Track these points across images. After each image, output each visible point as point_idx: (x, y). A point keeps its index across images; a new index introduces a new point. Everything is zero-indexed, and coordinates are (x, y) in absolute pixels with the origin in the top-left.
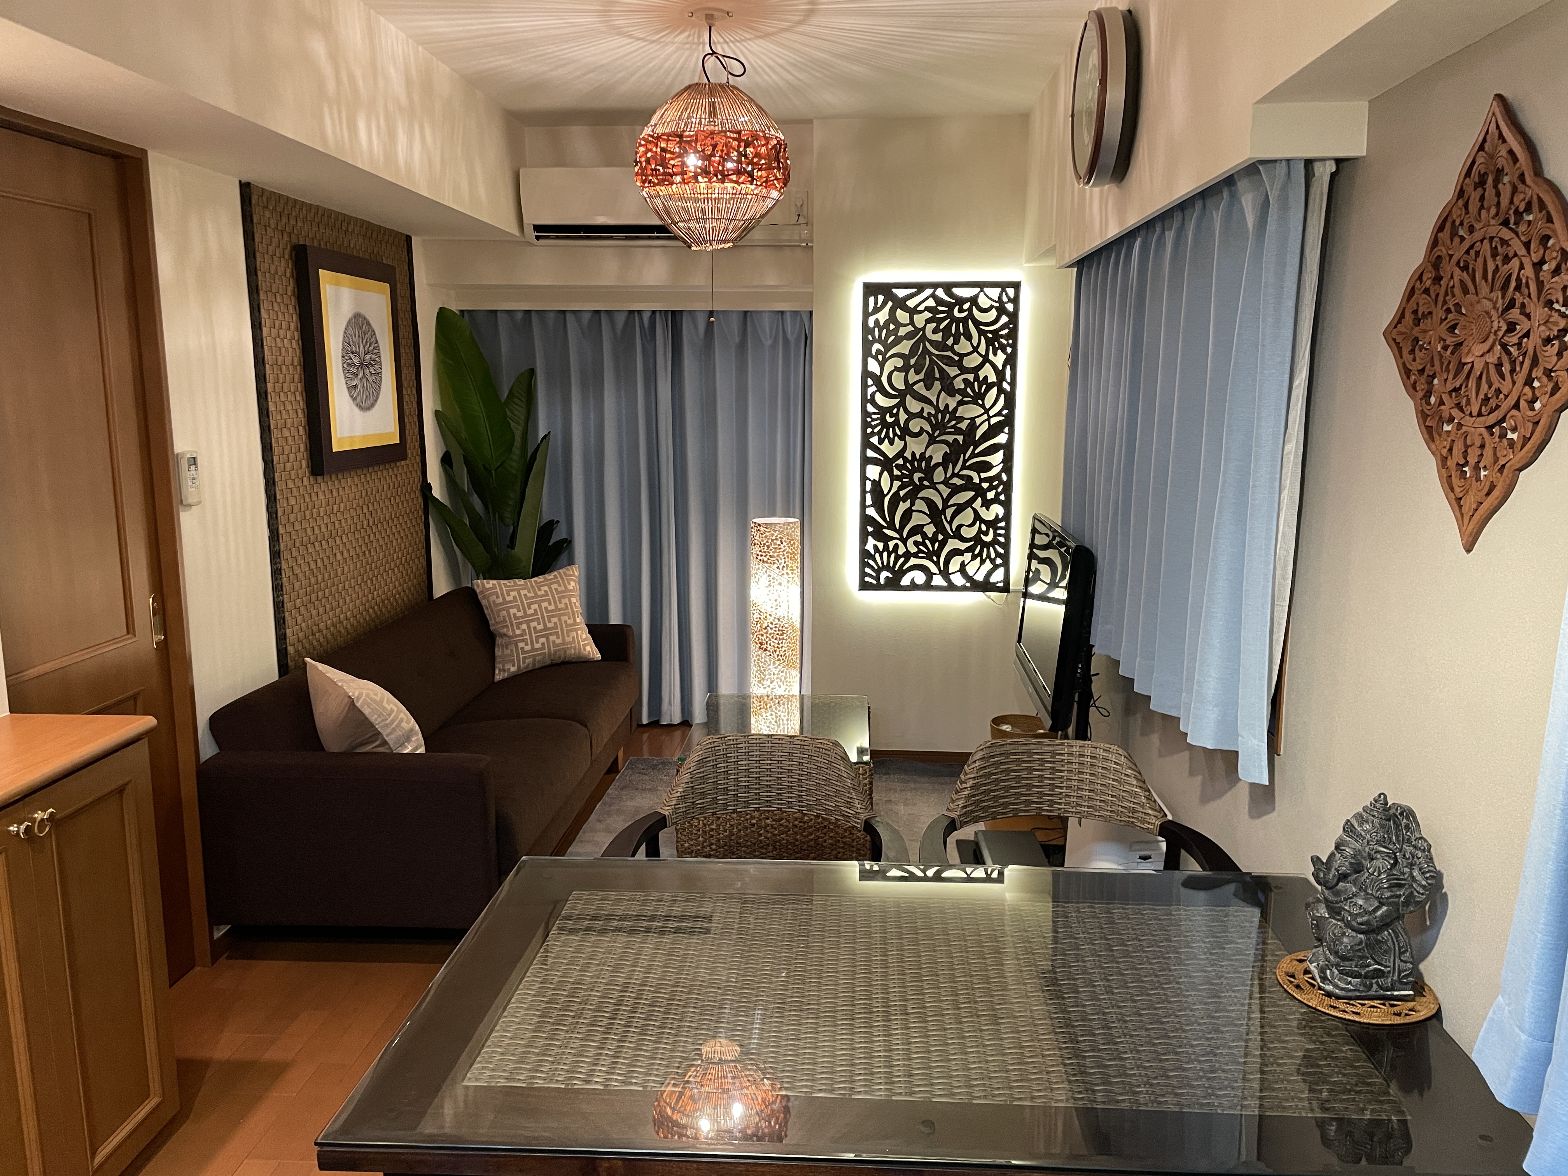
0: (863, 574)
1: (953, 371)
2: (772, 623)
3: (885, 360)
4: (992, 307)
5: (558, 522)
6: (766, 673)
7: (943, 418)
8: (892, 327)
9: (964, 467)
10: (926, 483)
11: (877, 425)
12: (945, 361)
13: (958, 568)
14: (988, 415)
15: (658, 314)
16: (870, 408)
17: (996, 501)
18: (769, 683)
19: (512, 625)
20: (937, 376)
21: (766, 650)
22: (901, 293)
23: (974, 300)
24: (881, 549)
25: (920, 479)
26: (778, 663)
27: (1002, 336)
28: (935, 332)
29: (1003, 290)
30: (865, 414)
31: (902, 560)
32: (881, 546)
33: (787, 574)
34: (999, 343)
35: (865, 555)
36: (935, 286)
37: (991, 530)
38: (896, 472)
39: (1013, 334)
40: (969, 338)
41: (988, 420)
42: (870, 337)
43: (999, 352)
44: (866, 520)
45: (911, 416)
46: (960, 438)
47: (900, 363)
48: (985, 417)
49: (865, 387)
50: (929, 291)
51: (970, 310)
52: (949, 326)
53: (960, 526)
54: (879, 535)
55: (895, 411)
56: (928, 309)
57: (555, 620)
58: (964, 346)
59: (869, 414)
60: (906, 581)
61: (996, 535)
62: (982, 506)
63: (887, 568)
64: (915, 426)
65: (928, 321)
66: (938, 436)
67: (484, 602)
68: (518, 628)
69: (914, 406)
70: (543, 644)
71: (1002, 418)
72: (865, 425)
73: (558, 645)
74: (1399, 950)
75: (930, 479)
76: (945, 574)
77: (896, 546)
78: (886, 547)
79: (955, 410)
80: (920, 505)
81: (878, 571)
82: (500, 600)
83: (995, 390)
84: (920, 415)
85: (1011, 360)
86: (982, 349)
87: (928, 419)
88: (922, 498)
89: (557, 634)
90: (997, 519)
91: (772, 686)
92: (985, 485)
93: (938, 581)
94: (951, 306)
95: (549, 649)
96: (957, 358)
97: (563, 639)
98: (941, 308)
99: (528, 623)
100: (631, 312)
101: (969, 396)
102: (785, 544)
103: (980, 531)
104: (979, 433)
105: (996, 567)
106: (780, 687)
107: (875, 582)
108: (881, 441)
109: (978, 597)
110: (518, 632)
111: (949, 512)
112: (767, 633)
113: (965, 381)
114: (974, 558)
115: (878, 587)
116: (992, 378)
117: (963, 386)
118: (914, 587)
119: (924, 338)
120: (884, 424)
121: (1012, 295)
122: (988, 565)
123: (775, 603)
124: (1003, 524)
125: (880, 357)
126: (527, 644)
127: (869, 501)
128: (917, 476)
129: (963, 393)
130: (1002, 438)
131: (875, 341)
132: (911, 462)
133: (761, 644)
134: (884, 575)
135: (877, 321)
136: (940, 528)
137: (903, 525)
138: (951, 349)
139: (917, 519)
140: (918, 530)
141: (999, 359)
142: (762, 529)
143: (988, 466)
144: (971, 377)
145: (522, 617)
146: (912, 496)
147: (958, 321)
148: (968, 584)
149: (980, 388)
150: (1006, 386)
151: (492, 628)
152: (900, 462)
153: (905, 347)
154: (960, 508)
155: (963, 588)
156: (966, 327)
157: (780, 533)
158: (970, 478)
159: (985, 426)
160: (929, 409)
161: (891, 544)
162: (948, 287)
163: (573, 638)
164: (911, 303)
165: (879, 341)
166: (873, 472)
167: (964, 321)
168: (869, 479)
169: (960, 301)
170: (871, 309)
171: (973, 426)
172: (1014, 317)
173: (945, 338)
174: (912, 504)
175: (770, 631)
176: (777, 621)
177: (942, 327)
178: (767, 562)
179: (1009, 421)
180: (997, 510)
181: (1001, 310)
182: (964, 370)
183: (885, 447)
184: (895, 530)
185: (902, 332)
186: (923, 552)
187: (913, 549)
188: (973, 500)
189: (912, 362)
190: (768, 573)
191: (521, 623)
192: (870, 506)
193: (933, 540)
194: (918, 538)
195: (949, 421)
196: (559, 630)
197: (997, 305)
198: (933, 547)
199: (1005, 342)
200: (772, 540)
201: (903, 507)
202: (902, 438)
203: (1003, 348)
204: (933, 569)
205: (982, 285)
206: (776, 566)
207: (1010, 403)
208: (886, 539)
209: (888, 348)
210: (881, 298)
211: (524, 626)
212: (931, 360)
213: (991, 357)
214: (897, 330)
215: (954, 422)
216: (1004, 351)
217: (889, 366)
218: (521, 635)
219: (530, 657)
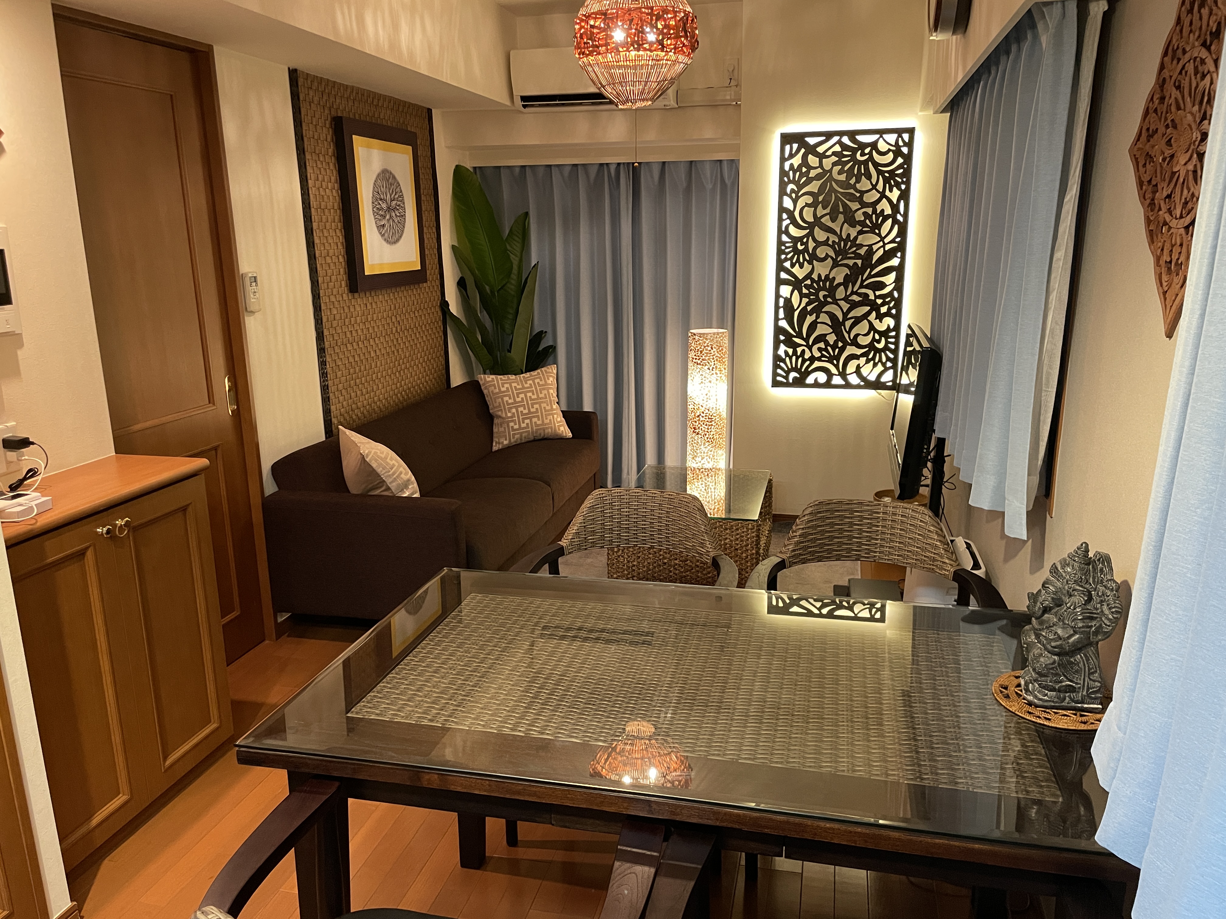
0: (775, 374)
1: (854, 206)
2: (703, 413)
3: (798, 198)
4: (889, 150)
5: (546, 332)
6: (698, 451)
7: (845, 245)
8: (804, 170)
9: (861, 286)
10: (829, 300)
11: (790, 252)
12: (848, 197)
13: (854, 370)
14: (884, 242)
15: (622, 166)
16: (785, 238)
17: (888, 314)
18: (700, 459)
19: (505, 409)
20: (841, 210)
21: (698, 434)
22: (812, 141)
23: (874, 145)
24: (791, 354)
25: (824, 296)
26: (707, 444)
27: (897, 175)
28: (840, 173)
29: (900, 136)
30: (780, 243)
31: (808, 363)
32: (790, 351)
33: (716, 374)
34: (895, 181)
35: (777, 359)
36: (841, 134)
37: (883, 338)
38: (805, 291)
39: (907, 174)
40: (869, 177)
41: (884, 246)
42: (786, 179)
43: (895, 189)
44: (778, 330)
45: (818, 244)
46: (859, 262)
47: (809, 199)
48: (881, 244)
49: (780, 220)
50: (836, 139)
51: (870, 153)
52: (852, 168)
53: (857, 335)
54: (789, 342)
55: (805, 240)
56: (834, 154)
57: (536, 406)
58: (864, 185)
59: (783, 243)
60: (810, 380)
61: (887, 342)
62: (876, 319)
63: (795, 369)
64: (821, 252)
65: (834, 164)
66: (840, 261)
67: (485, 392)
68: (510, 412)
69: (821, 235)
70: (527, 424)
71: (896, 245)
72: (780, 252)
73: (539, 425)
74: (1089, 670)
75: (833, 296)
76: (843, 374)
77: (803, 352)
78: (795, 353)
79: (856, 238)
80: (824, 318)
81: (788, 372)
82: (497, 390)
83: (890, 221)
84: (826, 243)
85: (905, 196)
86: (880, 187)
87: (832, 247)
88: (826, 312)
89: (538, 417)
90: (888, 329)
91: (702, 462)
92: (879, 301)
93: (837, 380)
94: (854, 151)
95: (532, 428)
96: (858, 195)
97: (543, 421)
98: (845, 153)
99: (517, 408)
100: (601, 165)
101: (868, 226)
102: (714, 350)
103: (874, 339)
104: (875, 258)
105: (886, 369)
106: (709, 462)
107: (785, 381)
108: (793, 266)
109: (871, 394)
110: (509, 415)
111: (848, 324)
112: (699, 420)
113: (865, 213)
114: (868, 362)
115: (787, 385)
116: (888, 211)
117: (863, 219)
118: (816, 385)
119: (831, 178)
120: (796, 251)
121: (907, 139)
122: (880, 368)
123: (706, 397)
124: (893, 334)
125: (794, 195)
126: (516, 424)
127: (781, 314)
128: (822, 294)
129: (862, 224)
130: (895, 262)
131: (790, 182)
132: (818, 283)
133: (695, 428)
134: (793, 375)
135: (792, 166)
136: (840, 337)
137: (809, 335)
138: (854, 187)
139: (821, 330)
140: (821, 338)
141: (895, 195)
142: (697, 338)
143: (883, 285)
144: (870, 210)
145: (512, 404)
146: (817, 311)
147: (860, 163)
148: (862, 383)
149: (877, 220)
150: (900, 218)
151: (491, 411)
152: (808, 282)
153: (814, 187)
154: (857, 321)
155: (858, 387)
156: (867, 169)
157: (711, 341)
158: (867, 295)
159: (881, 252)
160: (833, 238)
161: (799, 350)
162: (852, 134)
163: (550, 420)
164: (821, 149)
165: (793, 182)
166: (786, 291)
167: (865, 163)
168: (782, 297)
169: (862, 146)
170: (787, 155)
171: (870, 252)
172: (908, 159)
173: (849, 178)
174: (818, 317)
175: (702, 419)
176: (707, 411)
177: (846, 169)
178: (700, 364)
179: (901, 247)
180: (889, 322)
181: (898, 153)
182: (864, 205)
183: (796, 270)
184: (803, 339)
185: (813, 174)
186: (825, 357)
187: (817, 354)
188: (869, 313)
189: (821, 198)
190: (701, 373)
191: (511, 408)
192: (782, 319)
193: (834, 347)
194: (822, 345)
195: (850, 248)
196: (540, 414)
197: (894, 148)
198: (834, 353)
199: (900, 180)
200: (705, 347)
201: (809, 319)
202: (810, 262)
203: (898, 185)
204: (834, 370)
205: (881, 132)
206: (707, 367)
207: (903, 232)
208: (795, 346)
209: (800, 187)
210: (795, 146)
211: (514, 410)
212: (836, 197)
213: (887, 193)
214: (808, 172)
215: (855, 249)
216: (899, 189)
217: (801, 203)
218: (511, 417)
219: (518, 433)
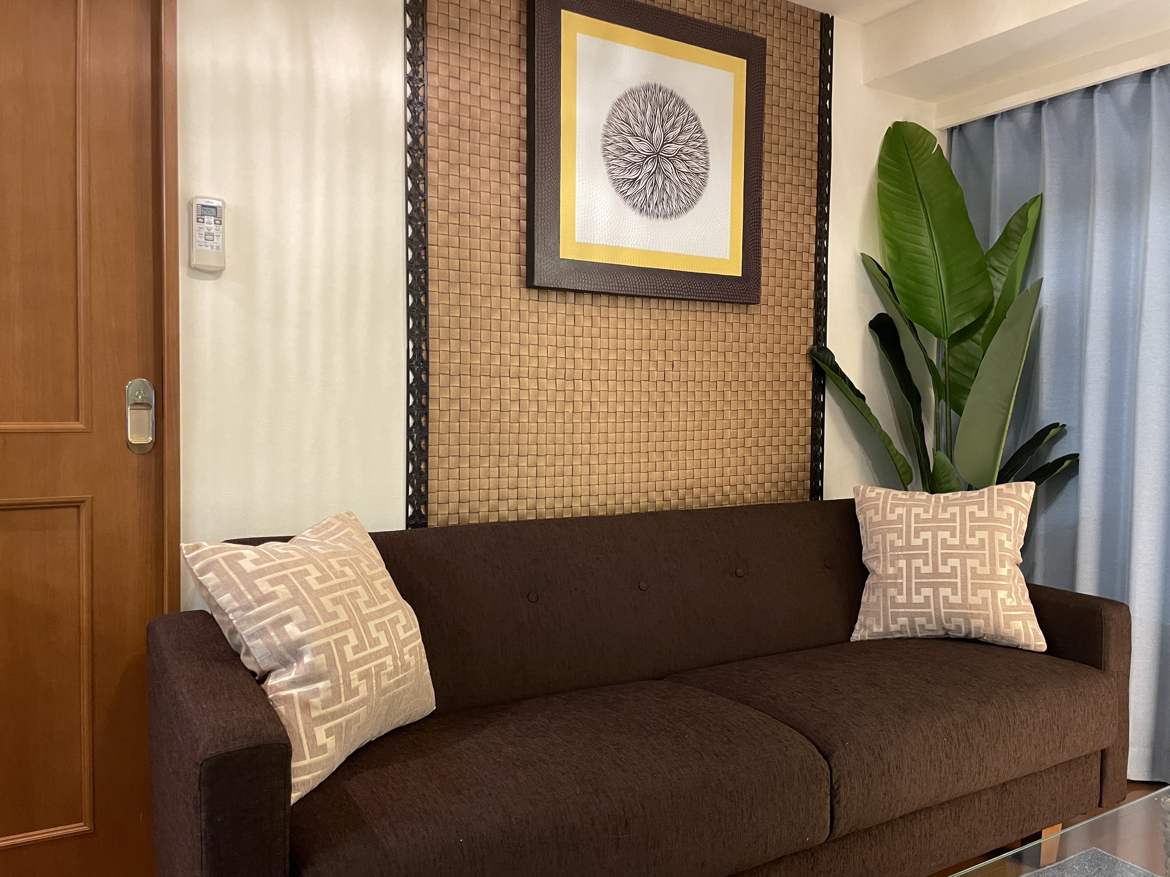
5: (1064, 425)
57: (955, 562)
68: (893, 565)
70: (927, 598)
73: (952, 606)
89: (954, 586)
95: (937, 609)
97: (965, 598)
99: (909, 559)
110: (891, 571)
126: (901, 593)
145: (901, 548)
151: (864, 560)
191: (898, 558)
196: (959, 580)
211: (902, 563)
218: (895, 577)
219: (904, 614)
